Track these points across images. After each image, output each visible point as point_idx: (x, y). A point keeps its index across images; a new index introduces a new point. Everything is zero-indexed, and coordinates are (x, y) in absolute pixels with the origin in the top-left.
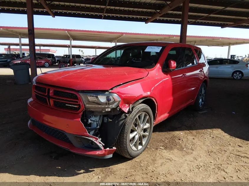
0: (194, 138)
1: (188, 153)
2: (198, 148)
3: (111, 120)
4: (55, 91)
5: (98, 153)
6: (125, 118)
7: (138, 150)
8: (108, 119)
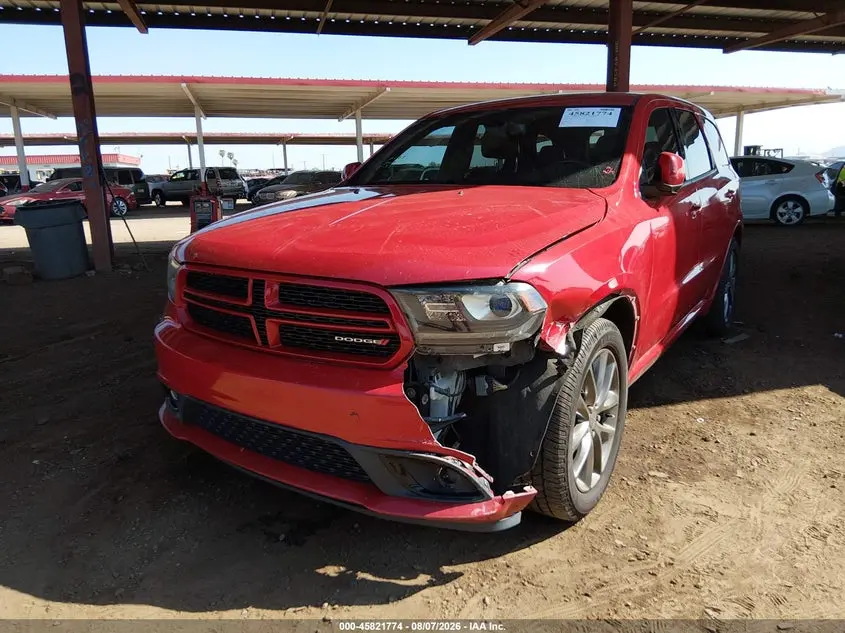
0: (755, 432)
1: (756, 487)
2: (783, 465)
3: (505, 387)
4: (283, 286)
5: (478, 510)
6: (559, 375)
7: (591, 489)
8: (490, 384)
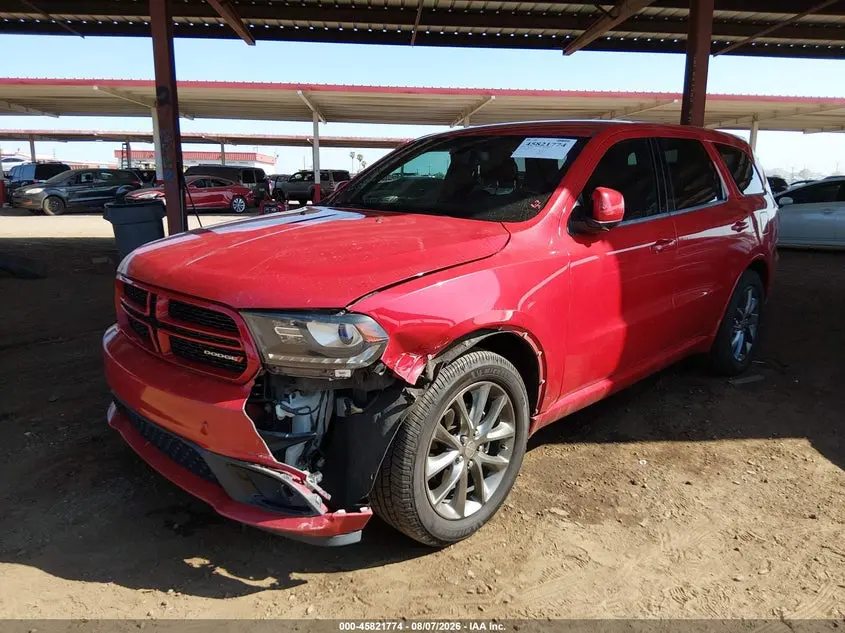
0: (690, 481)
1: (652, 538)
2: (699, 519)
3: (360, 410)
5: (305, 525)
6: (408, 405)
7: (463, 518)
8: (348, 406)
